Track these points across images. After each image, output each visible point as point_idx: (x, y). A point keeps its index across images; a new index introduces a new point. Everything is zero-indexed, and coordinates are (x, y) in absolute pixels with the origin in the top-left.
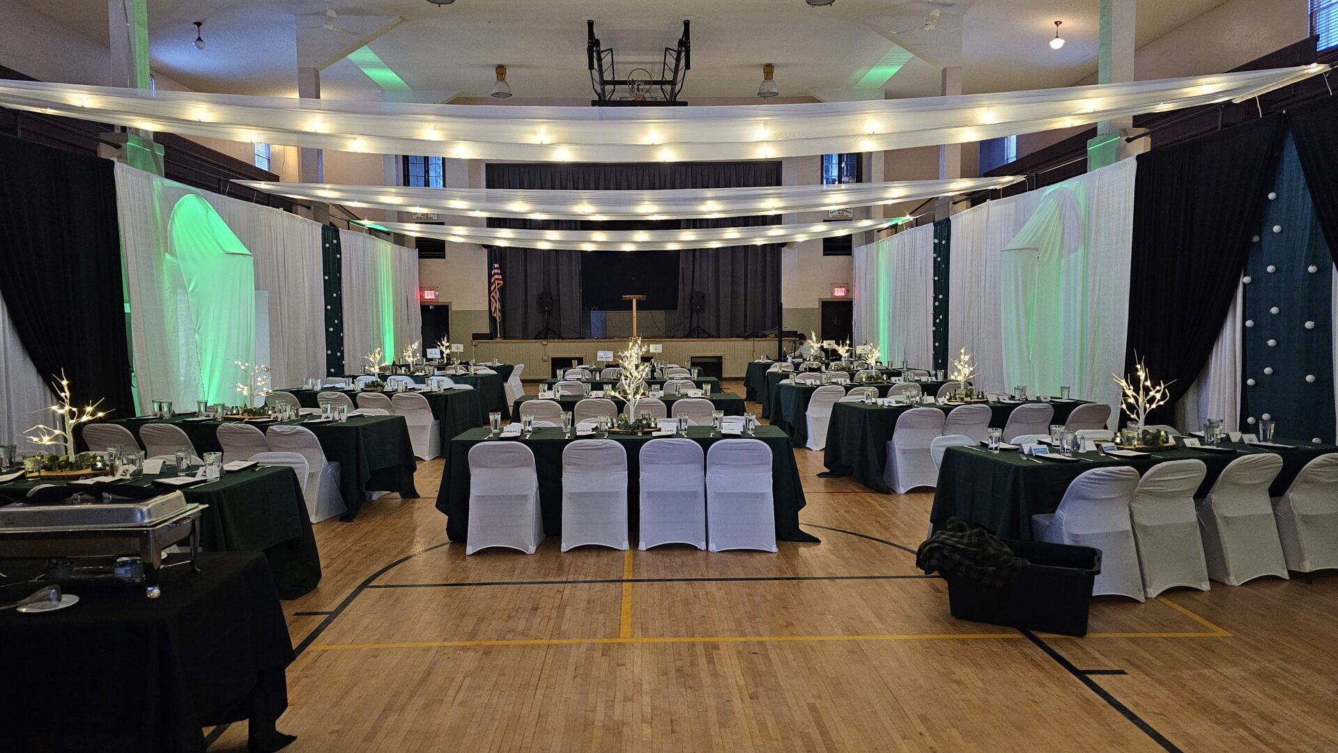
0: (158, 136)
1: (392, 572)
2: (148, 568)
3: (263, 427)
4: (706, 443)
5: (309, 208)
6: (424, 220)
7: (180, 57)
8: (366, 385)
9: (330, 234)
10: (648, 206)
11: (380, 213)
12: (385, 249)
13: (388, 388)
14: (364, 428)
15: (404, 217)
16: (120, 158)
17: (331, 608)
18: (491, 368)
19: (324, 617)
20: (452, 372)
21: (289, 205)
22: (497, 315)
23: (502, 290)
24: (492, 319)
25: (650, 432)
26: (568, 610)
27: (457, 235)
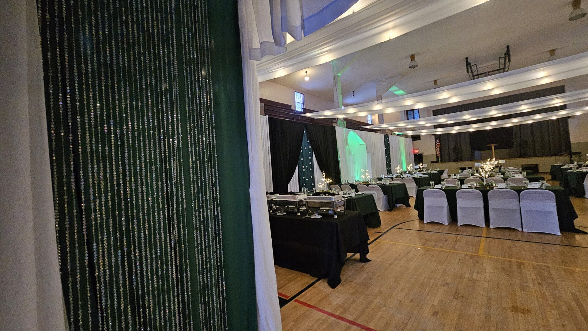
0: (345, 119)
1: (401, 225)
2: (334, 211)
3: (368, 186)
4: (519, 191)
5: (380, 131)
6: (413, 129)
7: (349, 100)
8: (396, 176)
9: (386, 137)
10: (494, 112)
11: (400, 129)
12: (402, 139)
13: (402, 177)
14: (393, 186)
15: (407, 129)
16: (337, 126)
17: (383, 232)
18: (436, 171)
19: (382, 234)
20: (423, 172)
21: (375, 131)
22: (439, 155)
23: (440, 147)
24: (437, 157)
25: (493, 188)
26: (458, 243)
27: (424, 132)
